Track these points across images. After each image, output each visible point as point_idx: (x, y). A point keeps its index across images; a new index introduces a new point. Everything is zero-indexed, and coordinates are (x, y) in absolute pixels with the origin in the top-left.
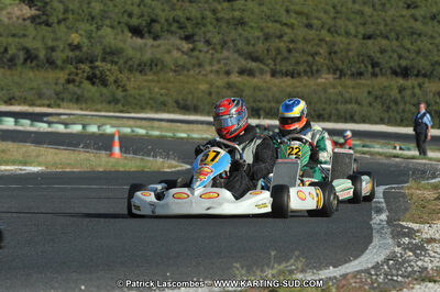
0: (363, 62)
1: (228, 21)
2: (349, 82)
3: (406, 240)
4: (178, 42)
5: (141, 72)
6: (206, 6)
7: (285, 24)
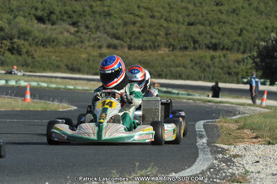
0: (187, 40)
1: (100, 13)
2: (179, 53)
3: (220, 156)
4: (67, 26)
5: (43, 46)
6: (86, 3)
7: (137, 15)
